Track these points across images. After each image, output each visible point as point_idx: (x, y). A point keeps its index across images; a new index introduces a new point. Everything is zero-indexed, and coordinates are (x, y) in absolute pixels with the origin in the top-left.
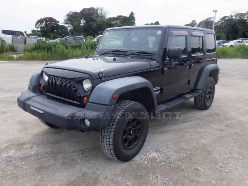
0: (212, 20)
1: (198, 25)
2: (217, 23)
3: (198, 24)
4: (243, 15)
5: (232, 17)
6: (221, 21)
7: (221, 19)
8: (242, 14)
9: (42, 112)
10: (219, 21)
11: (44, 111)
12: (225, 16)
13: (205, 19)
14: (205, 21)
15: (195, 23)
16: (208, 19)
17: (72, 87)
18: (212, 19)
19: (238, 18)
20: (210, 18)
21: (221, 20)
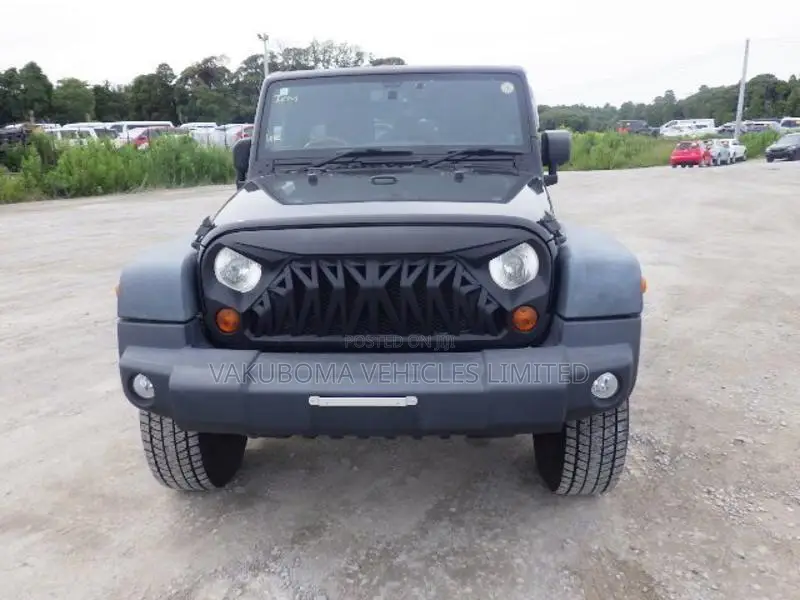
0: (219, 64)
1: (181, 79)
2: (236, 75)
3: (179, 77)
4: (301, 54)
5: (275, 57)
6: (245, 70)
7: (245, 62)
8: (300, 49)
9: (412, 401)
10: (241, 69)
11: (419, 396)
12: (254, 54)
13: (200, 62)
14: (199, 66)
15: (168, 72)
16: (207, 61)
17: (457, 282)
18: (221, 60)
19: (290, 62)
20: (213, 58)
21: (245, 66)
